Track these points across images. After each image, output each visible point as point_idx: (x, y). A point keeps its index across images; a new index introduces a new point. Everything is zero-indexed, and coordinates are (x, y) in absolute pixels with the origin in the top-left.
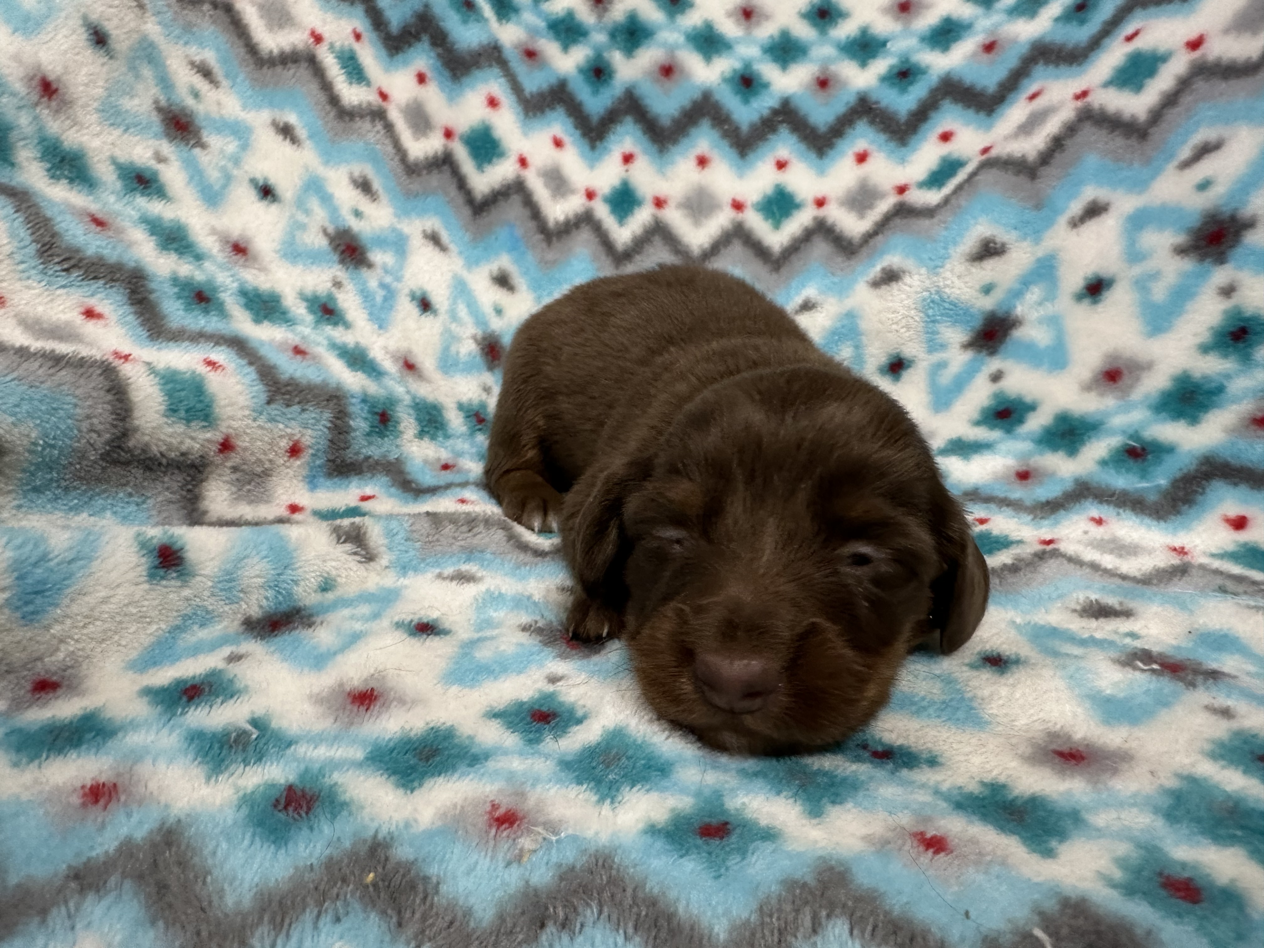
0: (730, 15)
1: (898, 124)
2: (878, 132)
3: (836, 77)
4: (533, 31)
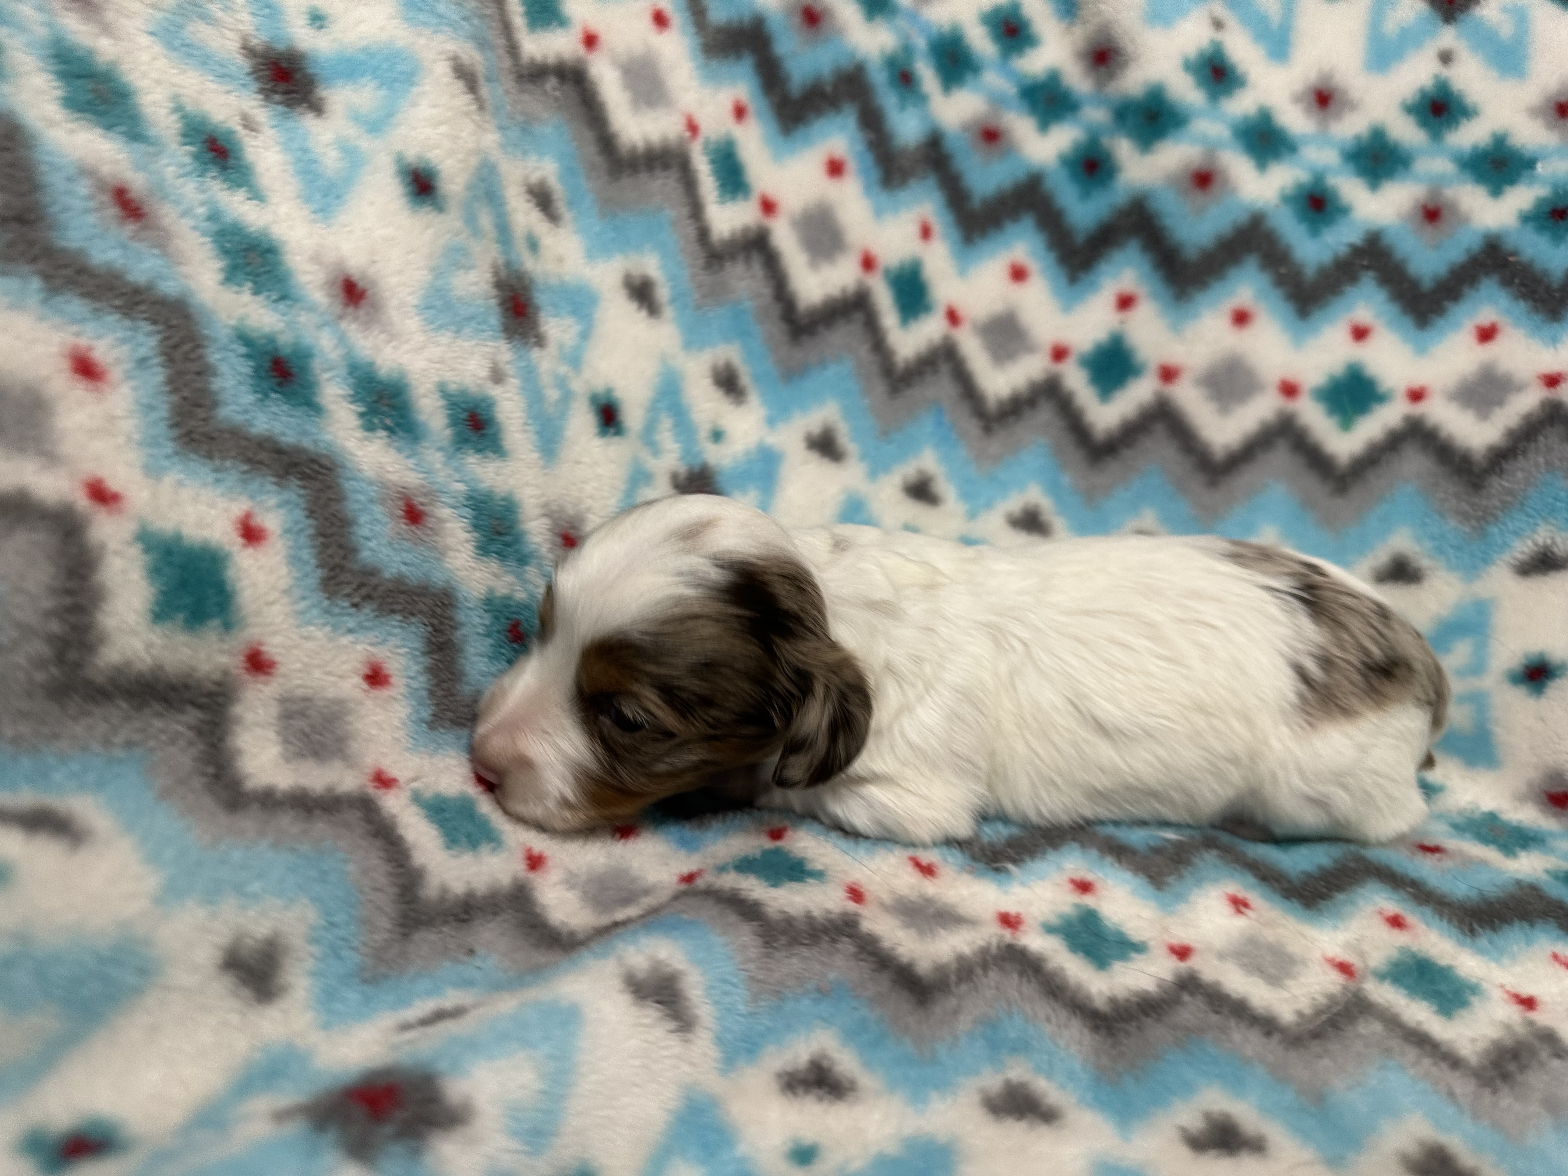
0: (1297, 99)
1: (1548, 289)
2: (1516, 298)
3: (1453, 208)
4: (997, 101)
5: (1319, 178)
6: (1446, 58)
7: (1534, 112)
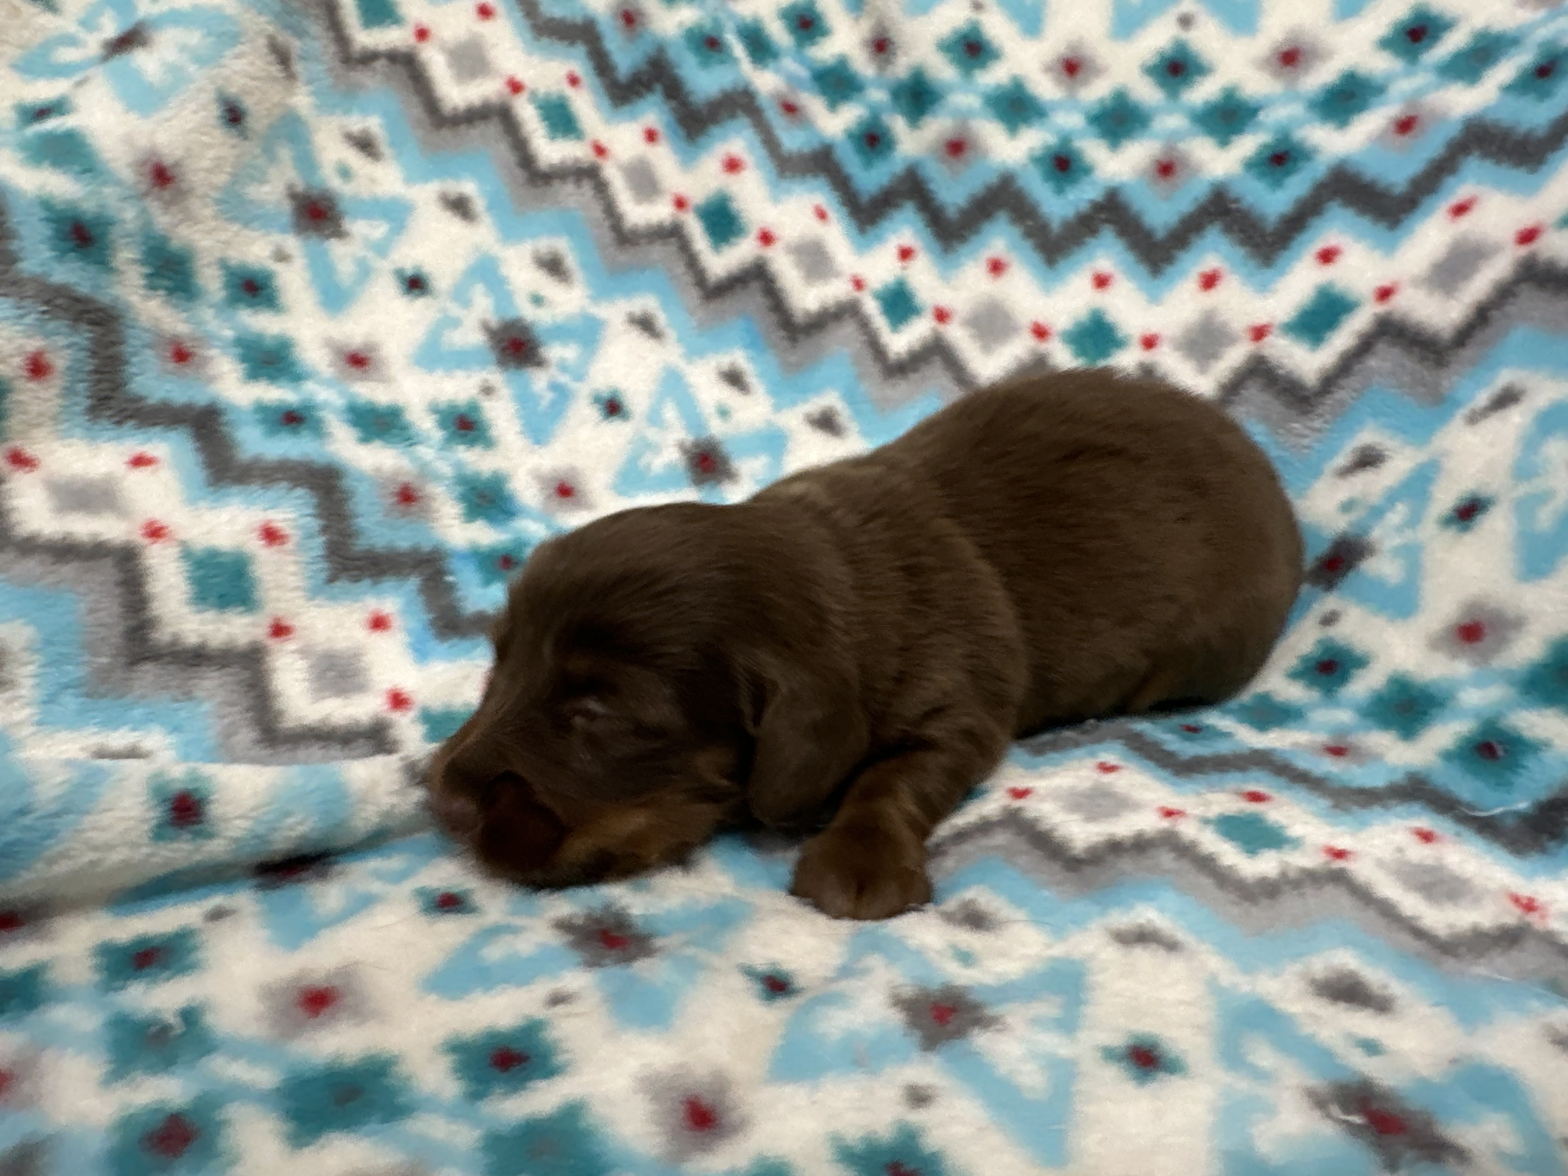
0: (1048, 69)
1: (1265, 237)
2: (1235, 244)
3: (1187, 162)
4: (792, 81)
5: (1066, 140)
6: (1186, 22)
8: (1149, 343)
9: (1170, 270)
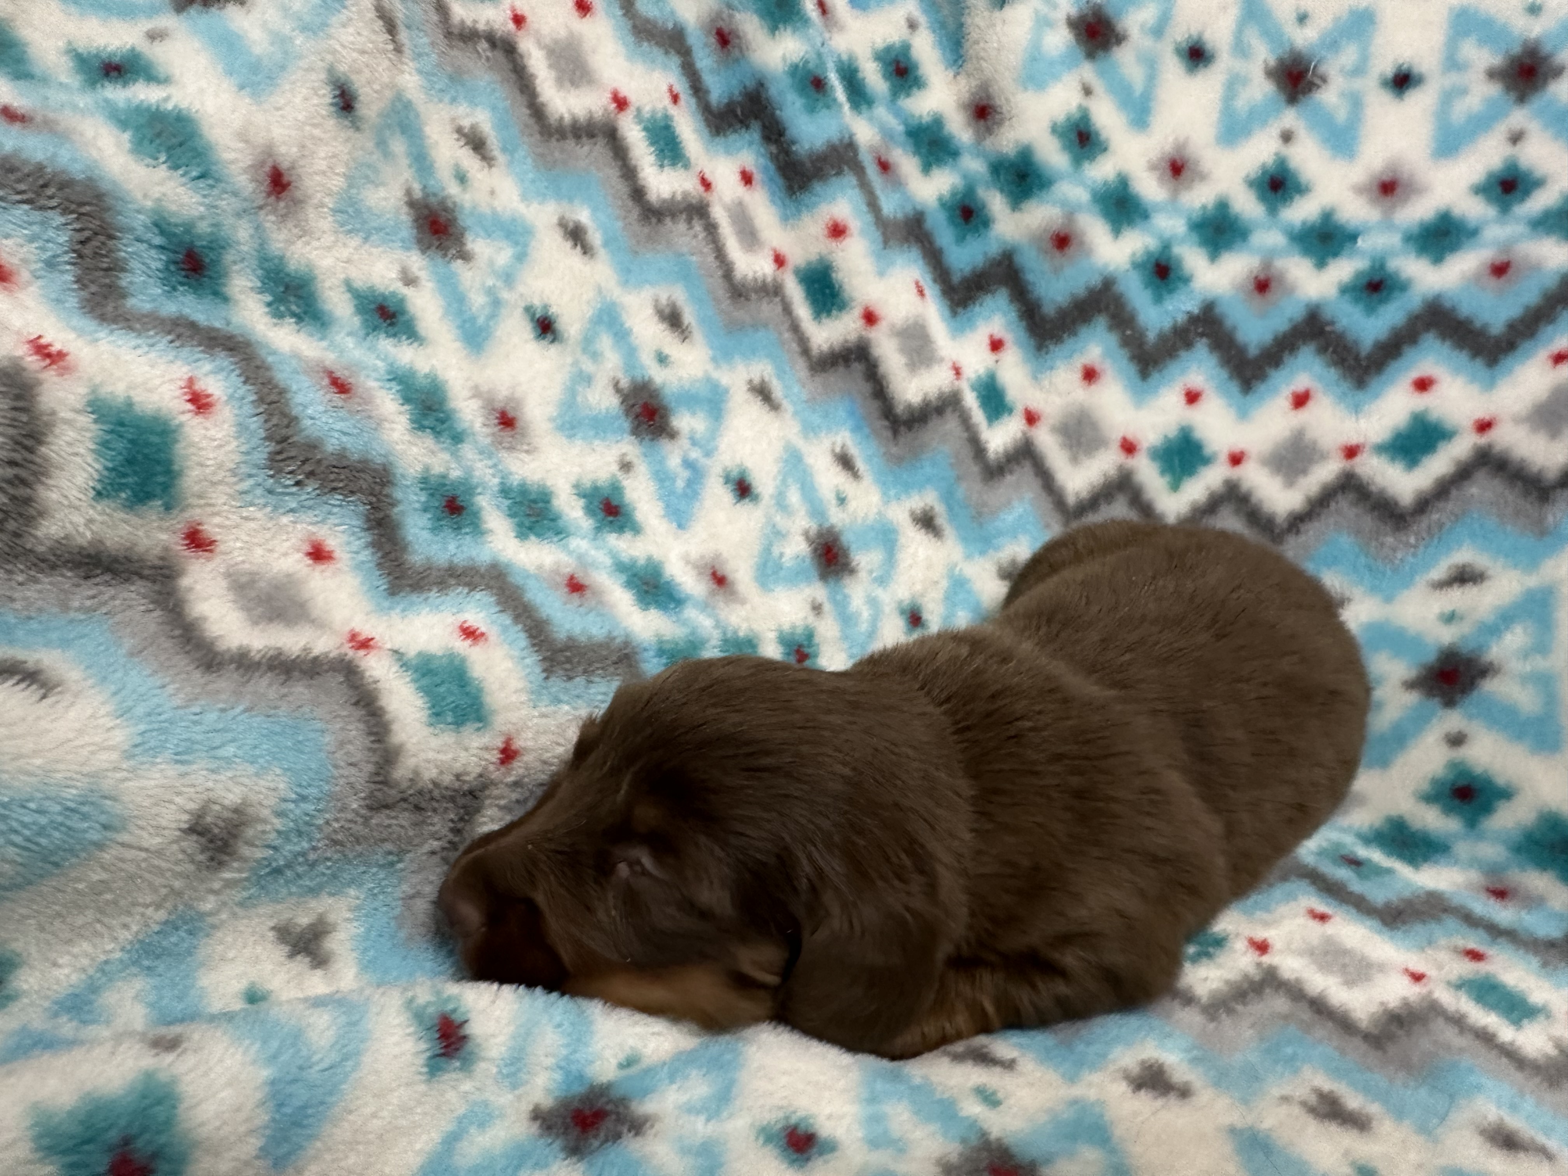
0: (1152, 166)
1: (1357, 358)
2: (1329, 365)
3: (1281, 279)
4: (887, 135)
5: (1166, 245)
6: (1287, 137)
7: (1359, 190)
8: (1236, 459)
9: (1262, 388)
